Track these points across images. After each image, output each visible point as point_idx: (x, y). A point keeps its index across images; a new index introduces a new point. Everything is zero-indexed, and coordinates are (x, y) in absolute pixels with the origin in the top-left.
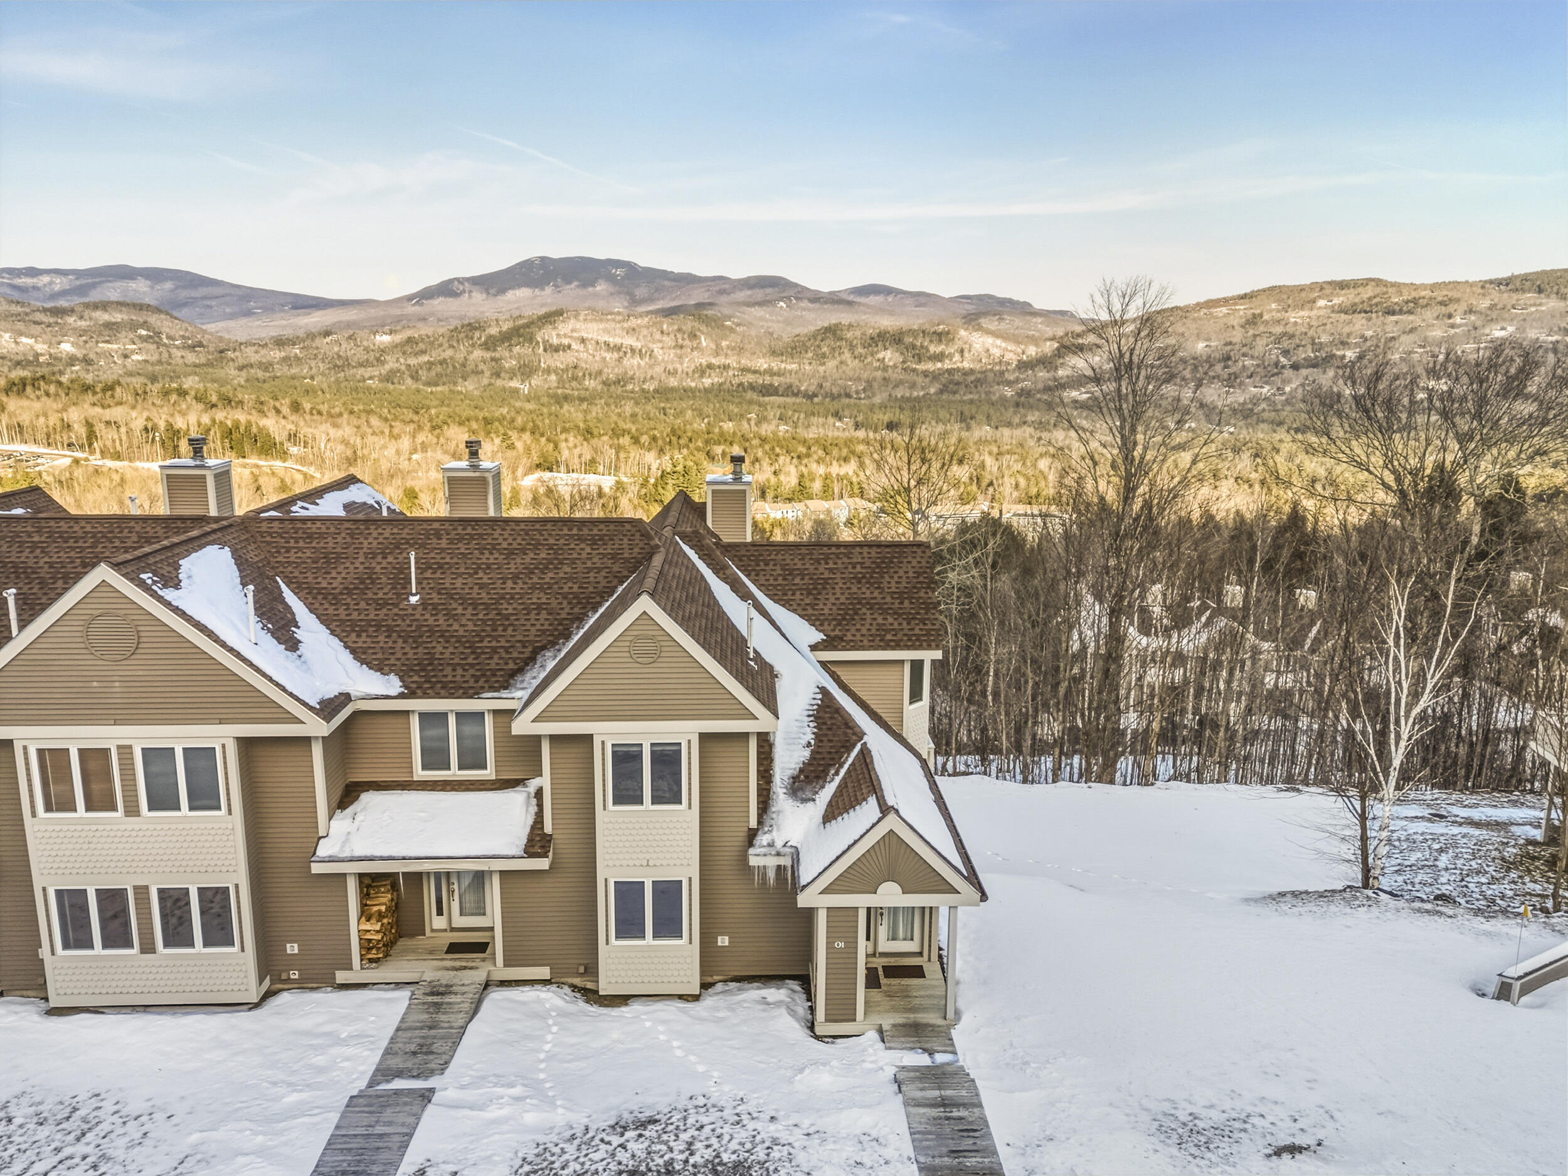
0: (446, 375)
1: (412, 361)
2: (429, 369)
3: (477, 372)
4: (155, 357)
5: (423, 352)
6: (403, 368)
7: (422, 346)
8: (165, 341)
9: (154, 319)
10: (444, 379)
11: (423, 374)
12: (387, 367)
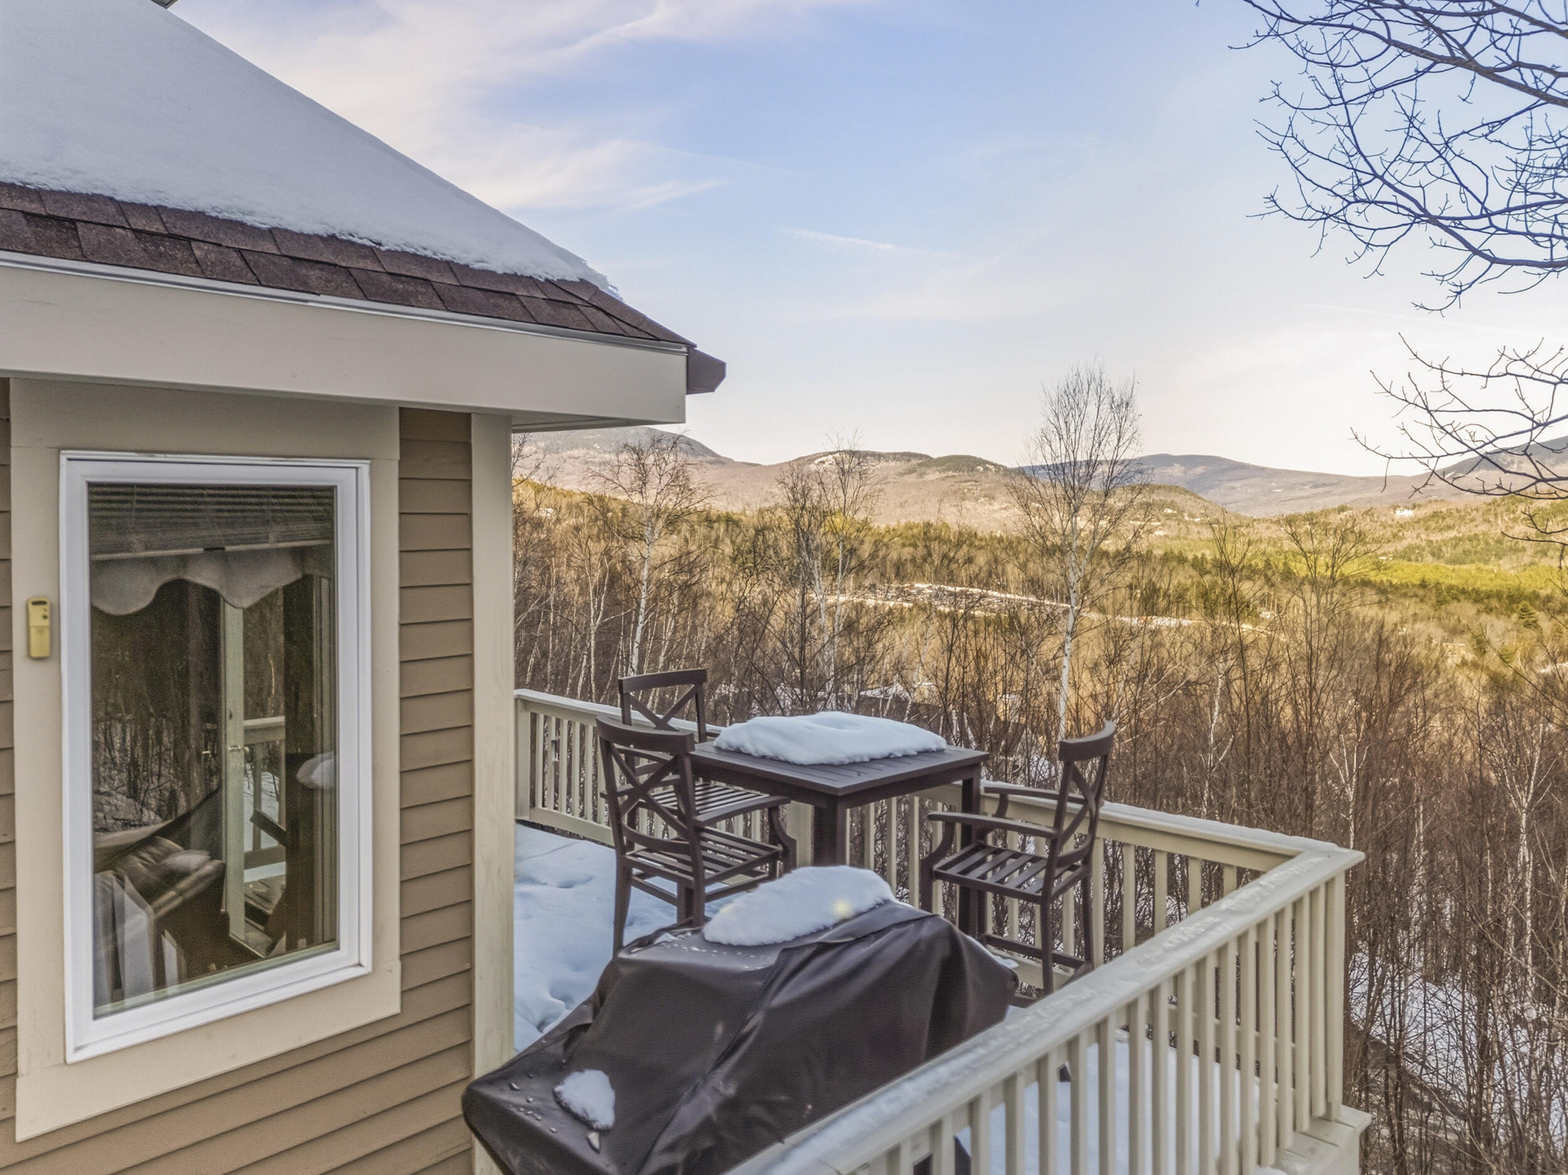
0: (1476, 553)
1: (1436, 537)
2: (1455, 546)
3: (1515, 550)
4: (1176, 532)
5: (1449, 528)
6: (1423, 544)
7: (1449, 521)
8: (1187, 518)
9: (1179, 499)
10: (1473, 557)
11: (1447, 552)
12: (1405, 543)
